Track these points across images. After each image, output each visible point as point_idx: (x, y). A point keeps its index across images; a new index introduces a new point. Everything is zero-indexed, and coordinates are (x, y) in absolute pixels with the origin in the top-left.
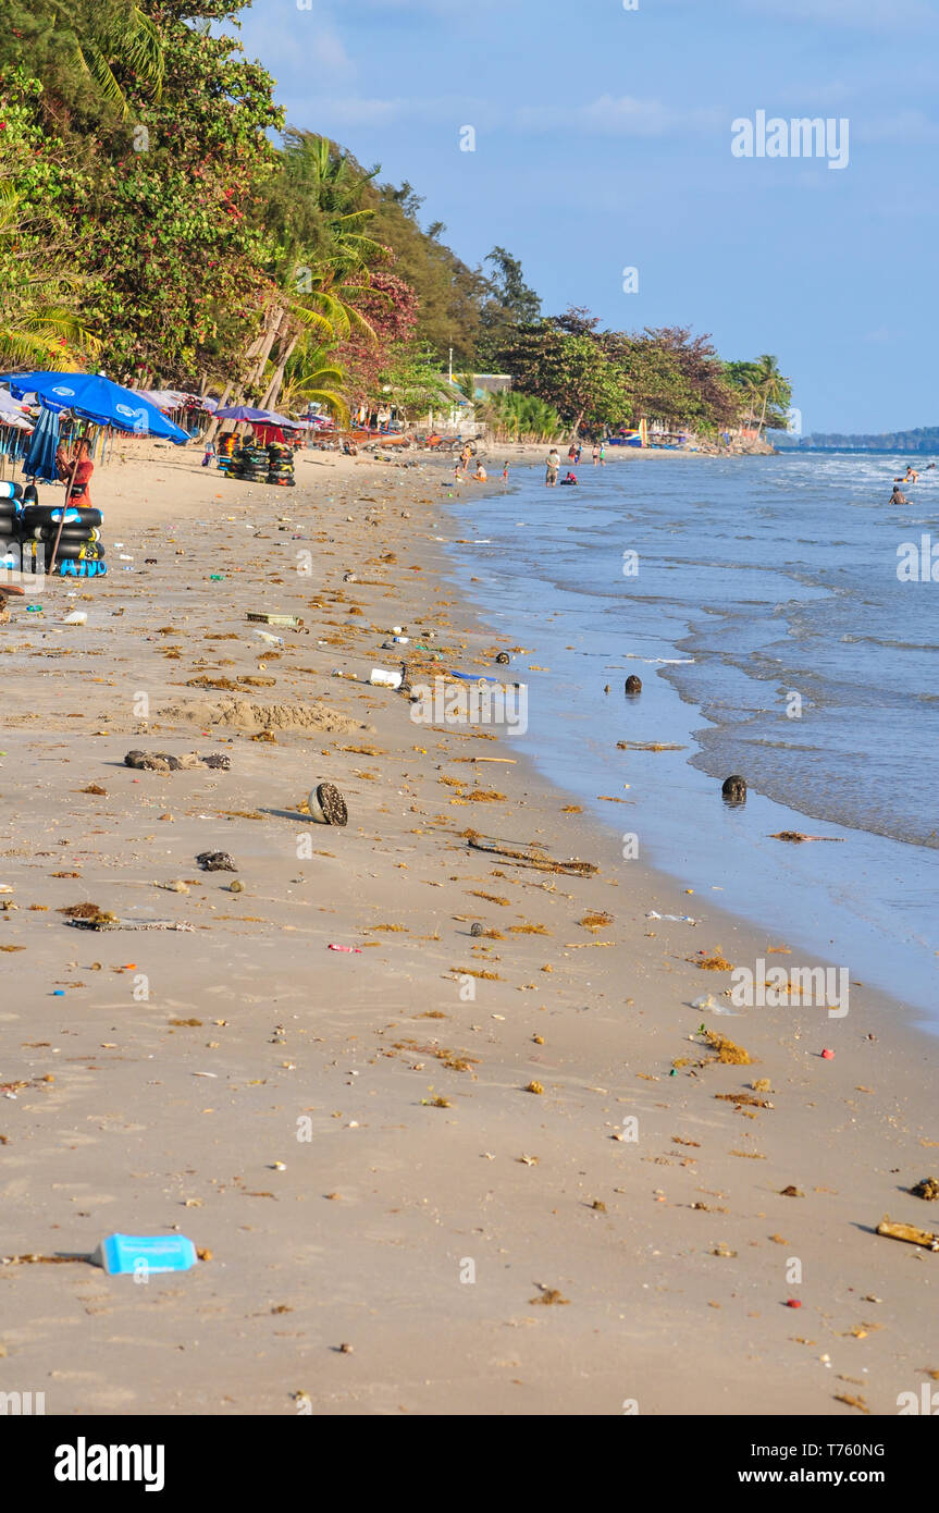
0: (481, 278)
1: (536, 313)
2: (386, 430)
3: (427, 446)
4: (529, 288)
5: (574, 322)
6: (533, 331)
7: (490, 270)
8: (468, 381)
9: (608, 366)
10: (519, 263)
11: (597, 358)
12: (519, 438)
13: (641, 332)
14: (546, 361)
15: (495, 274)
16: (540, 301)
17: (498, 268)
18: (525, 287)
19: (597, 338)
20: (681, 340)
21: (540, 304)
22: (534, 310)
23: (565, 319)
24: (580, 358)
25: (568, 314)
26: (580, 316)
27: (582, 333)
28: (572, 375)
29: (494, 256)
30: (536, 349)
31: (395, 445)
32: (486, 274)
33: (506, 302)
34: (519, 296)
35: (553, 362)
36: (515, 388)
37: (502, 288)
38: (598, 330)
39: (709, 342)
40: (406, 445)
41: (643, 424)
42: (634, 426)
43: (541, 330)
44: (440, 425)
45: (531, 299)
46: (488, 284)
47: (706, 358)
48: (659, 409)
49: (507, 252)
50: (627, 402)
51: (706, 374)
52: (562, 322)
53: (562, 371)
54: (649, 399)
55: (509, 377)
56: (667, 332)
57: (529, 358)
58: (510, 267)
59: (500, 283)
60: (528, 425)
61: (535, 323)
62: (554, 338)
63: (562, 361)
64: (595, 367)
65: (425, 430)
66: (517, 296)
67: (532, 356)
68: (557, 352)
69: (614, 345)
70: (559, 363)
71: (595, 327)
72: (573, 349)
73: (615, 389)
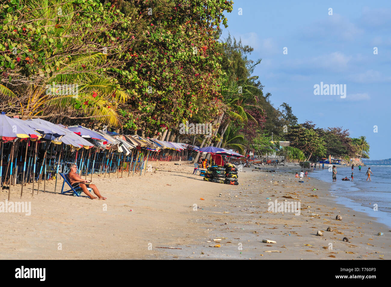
0: (279, 112)
1: (296, 123)
2: (253, 159)
3: (267, 163)
4: (294, 115)
5: (308, 126)
6: (296, 128)
7: (282, 109)
8: (278, 143)
9: (319, 139)
10: (291, 107)
11: (316, 136)
12: (293, 161)
13: (327, 129)
14: (300, 137)
15: (283, 111)
16: (297, 119)
17: (284, 109)
18: (293, 115)
19: (315, 130)
20: (339, 131)
21: (297, 120)
22: (295, 122)
23: (305, 124)
24: (310, 136)
25: (306, 123)
26: (310, 124)
27: (311, 128)
28: (308, 141)
29: (283, 105)
30: (297, 133)
31: (257, 163)
32: (281, 110)
33: (287, 119)
35: (302, 138)
36: (291, 145)
37: (286, 115)
38: (315, 128)
39: (348, 131)
40: (261, 163)
41: (330, 156)
42: (327, 157)
43: (298, 127)
44: (270, 157)
45: (295, 118)
46: (281, 113)
47: (347, 137)
48: (334, 152)
49: (287, 104)
50: (325, 150)
51: (347, 141)
52: (304, 125)
53: (305, 140)
54: (331, 149)
55: (289, 142)
56: (335, 129)
57: (295, 136)
58: (288, 109)
59: (285, 113)
60: (295, 157)
61: (296, 125)
62: (302, 130)
63: (305, 137)
64: (315, 139)
65: (265, 158)
66: (290, 117)
67: (296, 136)
68: (303, 134)
69: (320, 132)
70: (304, 137)
71: (314, 127)
72: (308, 133)
73: (321, 146)
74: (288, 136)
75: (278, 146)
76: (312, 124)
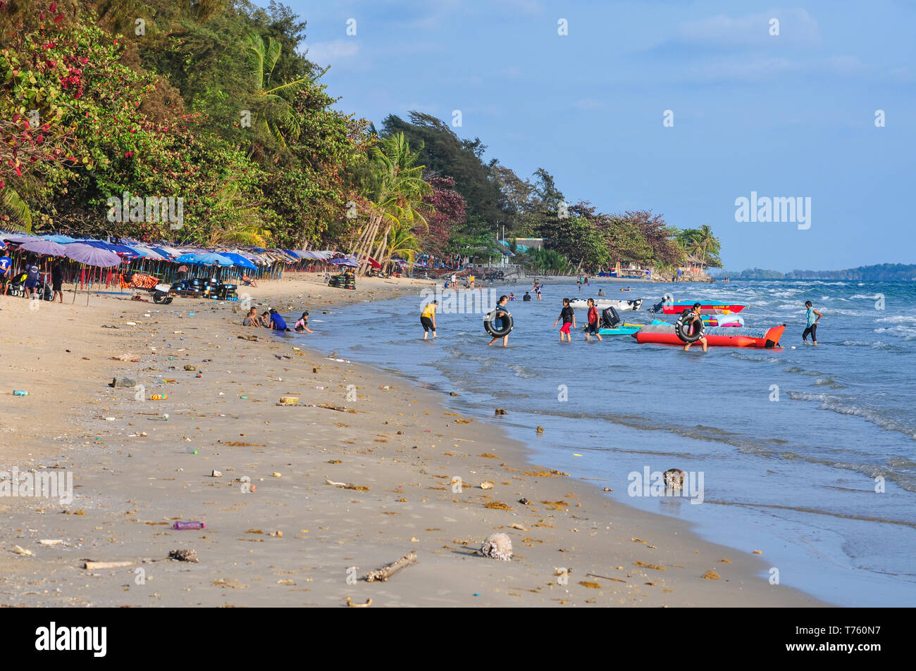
0: (529, 185)
4: (558, 190)
5: (582, 209)
7: (535, 180)
8: (514, 242)
10: (552, 177)
11: (589, 228)
13: (622, 214)
14: (562, 231)
15: (538, 183)
16: (563, 197)
17: (540, 180)
18: (556, 190)
19: (594, 218)
20: (646, 218)
21: (564, 199)
23: (576, 207)
24: (580, 229)
25: (579, 205)
26: (585, 206)
27: (585, 215)
28: (575, 238)
29: (537, 173)
30: (557, 225)
33: (544, 199)
34: (553, 195)
35: (565, 232)
36: (545, 245)
37: (542, 191)
38: (595, 214)
41: (618, 264)
42: (612, 266)
45: (560, 197)
46: (533, 189)
47: (660, 228)
48: (629, 257)
49: (546, 170)
50: (607, 252)
51: (660, 237)
53: (570, 236)
54: (623, 251)
55: (542, 239)
56: (639, 214)
57: (552, 230)
58: (547, 179)
59: (541, 188)
60: (550, 265)
62: (566, 219)
64: (588, 234)
66: (551, 195)
67: (554, 229)
68: (566, 226)
69: (602, 223)
70: (569, 231)
71: (593, 211)
72: (576, 224)
73: (600, 246)
74: (541, 228)
75: (513, 247)
76: (590, 206)
